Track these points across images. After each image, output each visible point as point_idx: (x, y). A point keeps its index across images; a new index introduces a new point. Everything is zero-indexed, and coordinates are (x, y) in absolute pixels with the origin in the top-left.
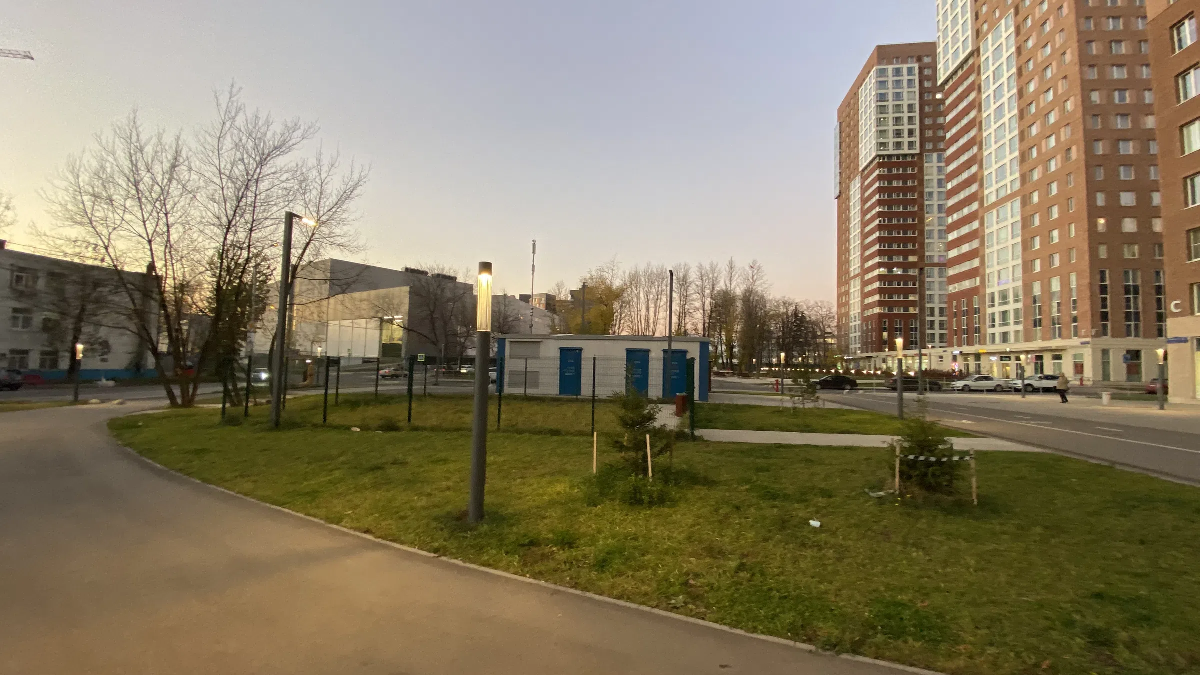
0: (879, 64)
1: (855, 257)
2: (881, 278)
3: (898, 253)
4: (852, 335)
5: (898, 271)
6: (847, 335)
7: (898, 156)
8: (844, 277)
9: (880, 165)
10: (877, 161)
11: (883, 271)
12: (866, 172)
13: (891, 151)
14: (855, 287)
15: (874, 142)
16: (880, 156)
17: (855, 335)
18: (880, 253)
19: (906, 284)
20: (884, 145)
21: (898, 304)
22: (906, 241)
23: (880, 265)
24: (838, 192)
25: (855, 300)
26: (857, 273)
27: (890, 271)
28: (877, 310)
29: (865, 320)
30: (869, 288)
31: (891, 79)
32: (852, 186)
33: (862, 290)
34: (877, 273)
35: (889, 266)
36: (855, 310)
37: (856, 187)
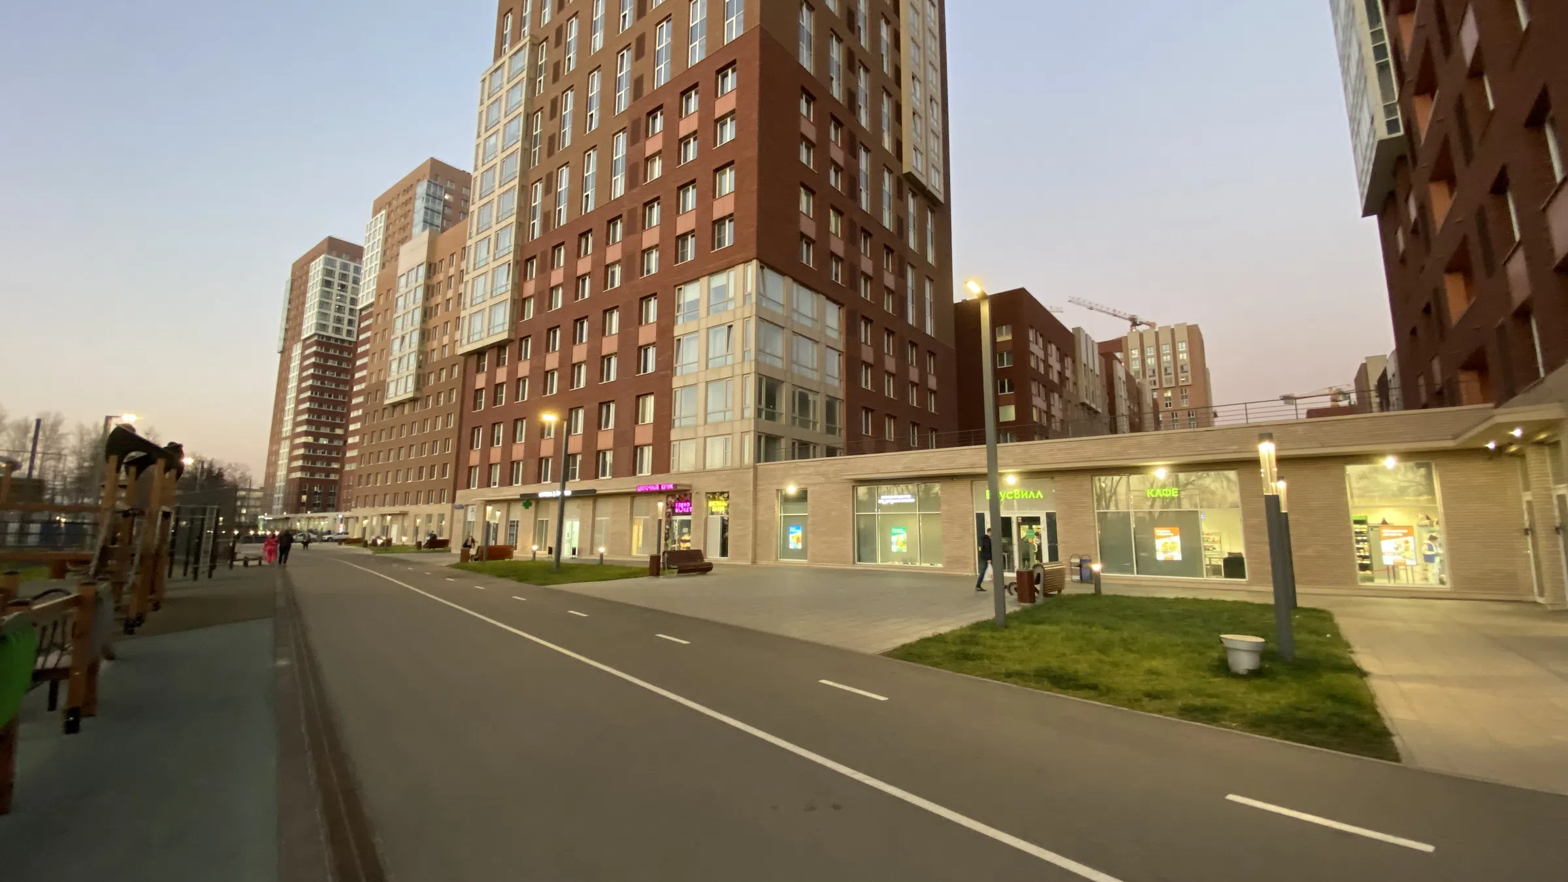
0: (329, 253)
2: (306, 445)
3: (326, 424)
4: (276, 496)
5: (324, 441)
7: (336, 340)
8: (276, 436)
9: (318, 343)
10: (316, 338)
11: (310, 439)
12: (308, 342)
13: (330, 333)
16: (319, 335)
17: (279, 495)
20: (323, 327)
21: (320, 470)
22: (334, 415)
23: (307, 433)
24: (281, 349)
25: (283, 461)
26: (288, 434)
27: (316, 439)
28: (298, 475)
29: (289, 482)
31: (338, 270)
32: (294, 350)
34: (303, 439)
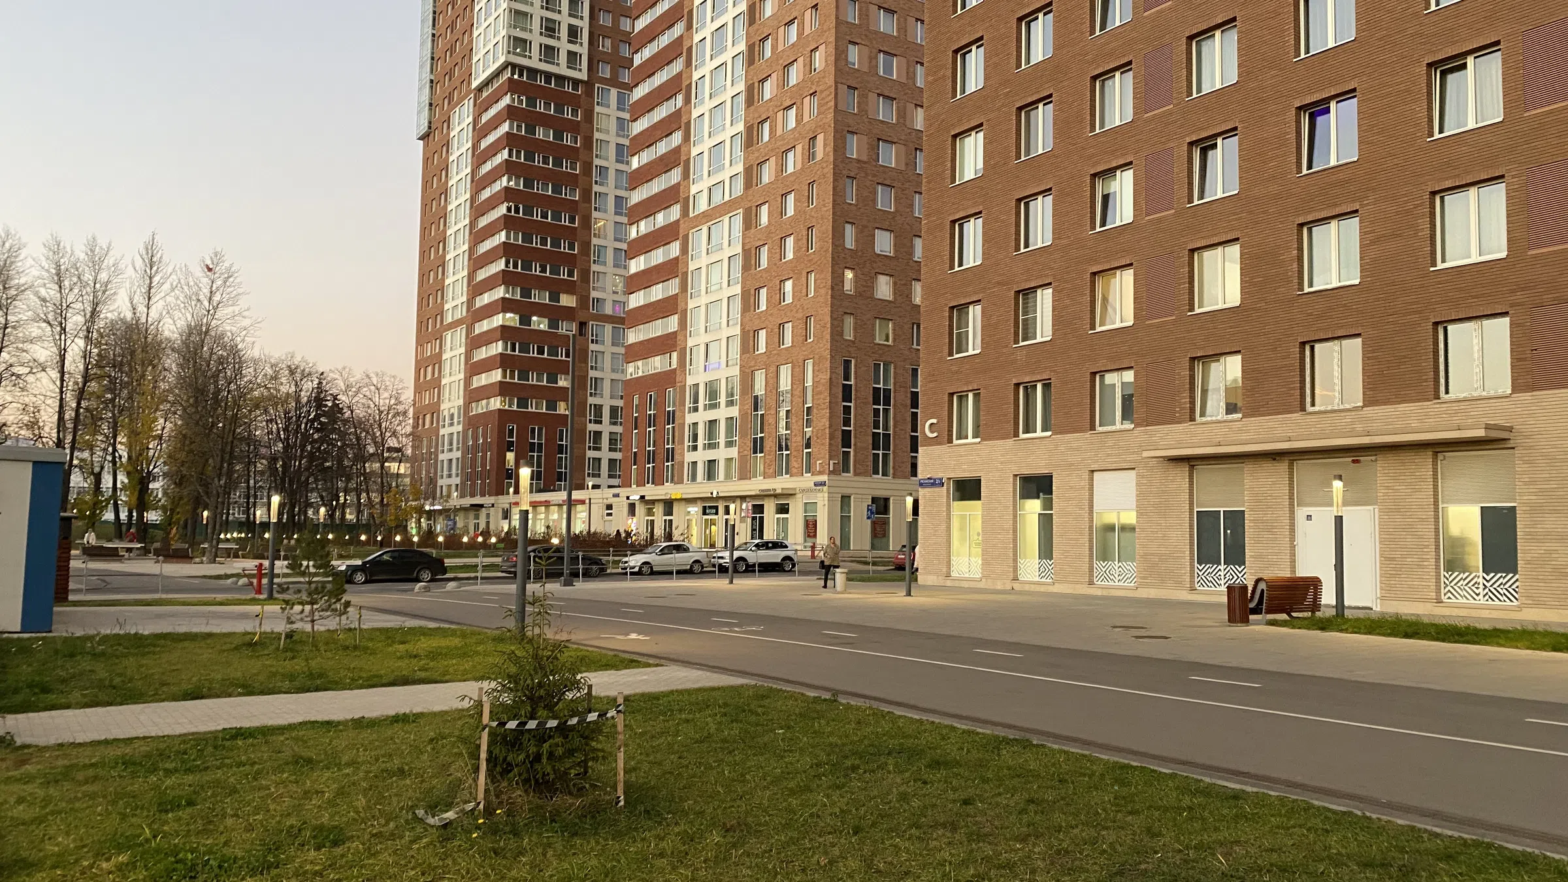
1: (456, 278)
2: (505, 332)
3: (542, 283)
5: (540, 323)
6: (432, 456)
7: (548, 76)
8: (430, 323)
9: (513, 87)
10: (507, 75)
11: (511, 319)
12: (485, 94)
13: (535, 63)
15: (504, 33)
16: (514, 66)
17: (450, 455)
18: (507, 278)
19: (553, 351)
20: (519, 43)
21: (538, 392)
22: (556, 260)
23: (506, 305)
24: (424, 128)
25: (453, 377)
26: (458, 316)
27: (525, 320)
28: (496, 403)
29: (472, 423)
30: (482, 354)
32: (455, 119)
33: (468, 355)
34: (498, 320)
35: (525, 311)
36: (452, 401)
37: (463, 119)
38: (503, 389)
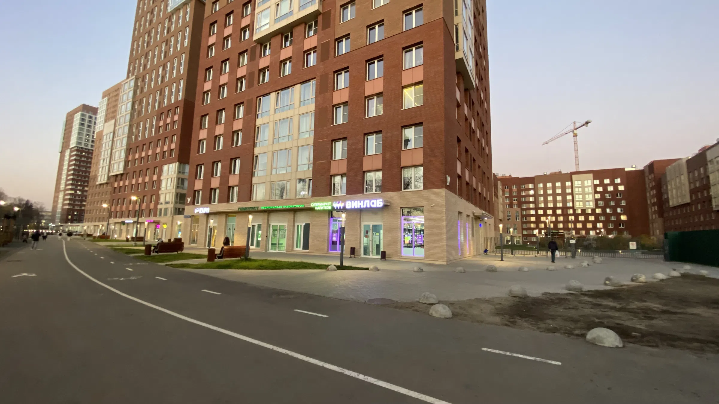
5: (79, 192)
11: (73, 192)
12: (73, 149)
13: (83, 146)
14: (61, 195)
16: (78, 147)
18: (72, 184)
20: (80, 143)
21: (77, 205)
24: (60, 151)
25: (60, 201)
28: (67, 207)
31: (87, 119)
34: (70, 192)
38: (69, 204)
